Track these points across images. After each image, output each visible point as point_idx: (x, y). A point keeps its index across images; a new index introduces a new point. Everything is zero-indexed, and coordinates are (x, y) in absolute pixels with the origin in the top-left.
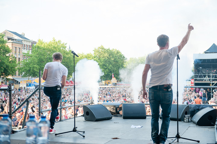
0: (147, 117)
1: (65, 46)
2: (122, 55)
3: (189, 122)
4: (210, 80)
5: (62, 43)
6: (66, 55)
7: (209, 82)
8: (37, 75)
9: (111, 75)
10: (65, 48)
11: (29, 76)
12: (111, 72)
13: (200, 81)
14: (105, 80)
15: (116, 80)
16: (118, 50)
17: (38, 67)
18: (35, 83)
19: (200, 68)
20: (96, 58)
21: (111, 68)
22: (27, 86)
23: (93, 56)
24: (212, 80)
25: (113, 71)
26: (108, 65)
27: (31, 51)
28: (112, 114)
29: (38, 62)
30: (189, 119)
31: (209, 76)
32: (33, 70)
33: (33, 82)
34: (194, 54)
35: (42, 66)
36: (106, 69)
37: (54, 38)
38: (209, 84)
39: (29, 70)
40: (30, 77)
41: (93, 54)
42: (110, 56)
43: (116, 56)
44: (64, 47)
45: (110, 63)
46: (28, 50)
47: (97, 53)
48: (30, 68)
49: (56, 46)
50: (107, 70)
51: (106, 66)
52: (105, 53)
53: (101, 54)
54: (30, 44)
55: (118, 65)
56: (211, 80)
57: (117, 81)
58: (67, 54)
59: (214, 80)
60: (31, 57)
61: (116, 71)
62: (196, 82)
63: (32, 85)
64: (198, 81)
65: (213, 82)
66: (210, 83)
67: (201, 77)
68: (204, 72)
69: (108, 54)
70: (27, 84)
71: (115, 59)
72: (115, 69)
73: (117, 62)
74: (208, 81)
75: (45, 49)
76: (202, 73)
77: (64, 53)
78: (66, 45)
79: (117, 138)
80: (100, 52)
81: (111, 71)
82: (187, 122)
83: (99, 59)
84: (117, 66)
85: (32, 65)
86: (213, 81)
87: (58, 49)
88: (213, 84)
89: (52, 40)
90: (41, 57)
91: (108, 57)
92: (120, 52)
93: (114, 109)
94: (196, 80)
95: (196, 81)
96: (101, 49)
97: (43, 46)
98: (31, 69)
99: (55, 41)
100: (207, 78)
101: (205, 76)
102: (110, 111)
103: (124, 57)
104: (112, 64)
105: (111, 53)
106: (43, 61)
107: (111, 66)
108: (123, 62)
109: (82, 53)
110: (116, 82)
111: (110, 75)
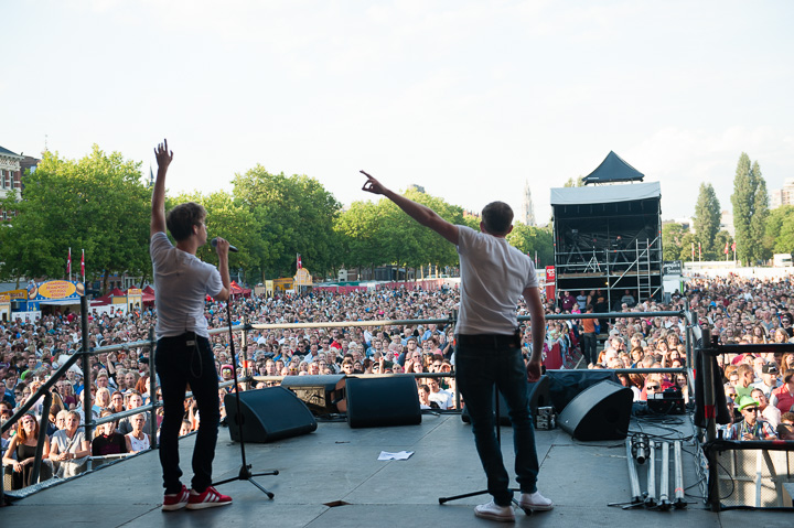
0: (423, 416)
1: (136, 171)
2: (327, 193)
3: (550, 428)
4: (603, 268)
5: (124, 162)
6: (141, 200)
7: (601, 275)
8: (44, 271)
9: (292, 261)
10: (137, 179)
11: (19, 277)
12: (292, 251)
13: (574, 272)
14: (274, 277)
15: (310, 277)
16: (311, 178)
17: (47, 243)
18: (39, 296)
19: (573, 231)
20: (241, 208)
21: (293, 238)
22: (14, 309)
23: (232, 199)
24: (610, 267)
25: (300, 247)
26: (281, 227)
27: (19, 189)
28: (315, 414)
29: (47, 229)
30: (549, 419)
31: (600, 258)
32: (31, 255)
33: (32, 296)
34: (552, 189)
35: (63, 241)
36: (277, 240)
37: (95, 147)
38: (600, 282)
39: (19, 257)
40: (22, 279)
41: (231, 193)
42: (286, 198)
43: (305, 199)
44: (132, 175)
45: (290, 221)
46: (9, 188)
47: (245, 191)
48: (22, 248)
49: (106, 172)
50: (279, 244)
51: (274, 232)
52: (269, 188)
53: (258, 193)
54: (17, 167)
55: (314, 225)
56: (607, 269)
57: (314, 279)
58: (143, 198)
59: (616, 269)
60: (23, 211)
61: (308, 247)
62: (563, 277)
63: (31, 305)
64: (568, 272)
65: (615, 275)
66: (605, 280)
67: (576, 261)
68: (586, 245)
69: (280, 192)
70: (13, 304)
71: (304, 209)
72: (306, 240)
73: (311, 217)
74: (597, 271)
75: (68, 184)
76: (580, 246)
77: (135, 193)
78: (139, 169)
79: (339, 504)
80: (254, 188)
81: (292, 249)
82: (544, 429)
83: (251, 211)
84: (311, 229)
85: (28, 238)
86: (615, 271)
87: (114, 181)
88: (613, 280)
89: (91, 151)
90: (56, 210)
91: (279, 203)
92: (320, 183)
93: (319, 397)
94: (560, 271)
95: (562, 273)
96: (256, 178)
97: (60, 172)
98: (25, 252)
99: (103, 156)
100: (594, 263)
101: (588, 258)
102: (309, 404)
103: (332, 201)
104: (294, 226)
105: (289, 190)
106: (65, 226)
107: (291, 230)
108: (330, 218)
109: (193, 194)
110: (310, 283)
111: (288, 260)
